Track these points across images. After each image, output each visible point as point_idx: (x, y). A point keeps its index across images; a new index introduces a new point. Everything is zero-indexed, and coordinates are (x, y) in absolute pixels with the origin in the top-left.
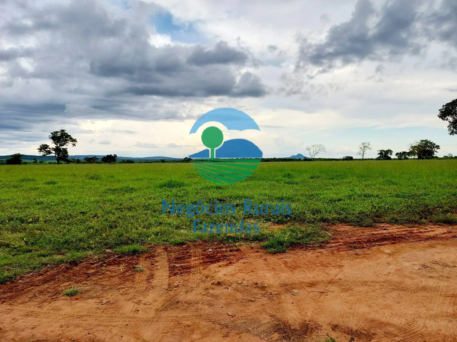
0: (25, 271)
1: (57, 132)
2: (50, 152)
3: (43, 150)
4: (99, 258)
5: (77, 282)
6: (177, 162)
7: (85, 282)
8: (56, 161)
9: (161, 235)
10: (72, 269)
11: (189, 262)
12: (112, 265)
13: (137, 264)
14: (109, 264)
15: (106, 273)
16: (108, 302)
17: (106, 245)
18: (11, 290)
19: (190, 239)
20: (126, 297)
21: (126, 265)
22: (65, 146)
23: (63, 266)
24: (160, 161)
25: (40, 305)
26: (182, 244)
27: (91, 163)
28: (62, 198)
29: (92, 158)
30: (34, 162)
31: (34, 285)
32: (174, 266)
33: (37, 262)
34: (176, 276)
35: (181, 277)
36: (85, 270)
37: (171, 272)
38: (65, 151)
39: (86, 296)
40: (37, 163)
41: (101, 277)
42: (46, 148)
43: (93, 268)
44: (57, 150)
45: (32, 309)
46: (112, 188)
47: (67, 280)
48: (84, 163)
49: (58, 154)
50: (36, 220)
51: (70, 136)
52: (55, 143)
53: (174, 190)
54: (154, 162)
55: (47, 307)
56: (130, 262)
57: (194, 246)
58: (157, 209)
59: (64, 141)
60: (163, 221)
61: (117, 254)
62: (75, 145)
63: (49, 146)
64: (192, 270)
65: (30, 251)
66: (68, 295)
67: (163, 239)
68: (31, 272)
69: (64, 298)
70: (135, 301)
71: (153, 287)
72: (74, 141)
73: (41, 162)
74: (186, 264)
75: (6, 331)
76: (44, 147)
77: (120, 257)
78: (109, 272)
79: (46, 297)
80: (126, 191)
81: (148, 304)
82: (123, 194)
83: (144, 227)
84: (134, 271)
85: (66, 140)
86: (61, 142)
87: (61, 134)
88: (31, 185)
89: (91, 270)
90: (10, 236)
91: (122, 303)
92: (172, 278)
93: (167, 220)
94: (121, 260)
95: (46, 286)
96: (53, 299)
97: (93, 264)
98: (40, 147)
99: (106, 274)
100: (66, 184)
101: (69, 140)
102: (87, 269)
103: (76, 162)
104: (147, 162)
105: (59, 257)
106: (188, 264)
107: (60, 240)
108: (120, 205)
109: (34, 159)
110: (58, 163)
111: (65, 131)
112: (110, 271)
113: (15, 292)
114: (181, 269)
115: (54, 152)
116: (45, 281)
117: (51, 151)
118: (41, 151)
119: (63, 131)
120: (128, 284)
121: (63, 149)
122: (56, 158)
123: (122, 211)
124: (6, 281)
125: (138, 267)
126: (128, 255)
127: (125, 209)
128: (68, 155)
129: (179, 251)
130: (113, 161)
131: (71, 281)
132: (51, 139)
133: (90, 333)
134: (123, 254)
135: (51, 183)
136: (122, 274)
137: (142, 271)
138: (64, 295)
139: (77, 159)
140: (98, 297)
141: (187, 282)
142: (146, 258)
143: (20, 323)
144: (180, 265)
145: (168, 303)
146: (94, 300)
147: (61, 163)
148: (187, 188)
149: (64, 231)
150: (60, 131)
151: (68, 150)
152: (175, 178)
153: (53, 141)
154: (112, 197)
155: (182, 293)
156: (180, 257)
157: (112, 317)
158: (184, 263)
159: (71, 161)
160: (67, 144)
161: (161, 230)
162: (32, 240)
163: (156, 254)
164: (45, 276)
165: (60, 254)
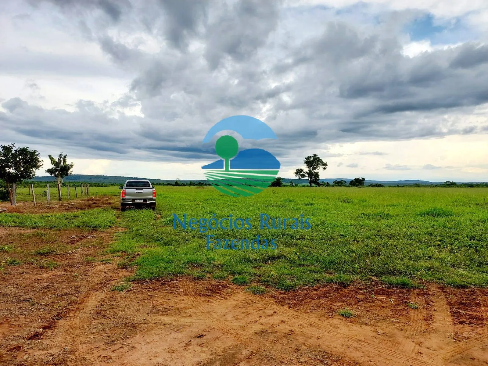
0: (302, 283)
1: (310, 157)
2: (304, 176)
3: (298, 174)
4: (366, 285)
5: (349, 305)
6: (436, 186)
7: (356, 306)
8: (309, 184)
9: (433, 271)
10: (341, 290)
11: (478, 312)
12: (380, 294)
13: (409, 299)
14: (377, 293)
15: (375, 301)
16: (384, 333)
17: (371, 271)
18: (294, 297)
19: (474, 282)
20: (402, 333)
21: (396, 297)
22: (317, 169)
23: (333, 286)
24: (414, 185)
25: (320, 318)
26: (464, 287)
27: (340, 186)
28: (321, 220)
29: (341, 181)
30: (291, 185)
31: (311, 298)
32: (457, 313)
33: (310, 277)
34: (463, 325)
35: (471, 328)
36: (354, 294)
37: (456, 319)
38: (317, 175)
39: (360, 321)
40: (293, 185)
41: (371, 304)
42: (301, 172)
43: (362, 294)
44: (310, 174)
45: (313, 320)
46: (366, 213)
47: (339, 300)
48: (333, 186)
49: (311, 178)
50: (303, 238)
51: (321, 160)
52: (308, 167)
53: (441, 220)
54: (406, 186)
55: (326, 322)
56: (400, 295)
57: (482, 293)
58: (421, 240)
59: (316, 166)
60: (433, 255)
61: (385, 284)
62: (326, 169)
63: (303, 170)
64: (485, 322)
65: (303, 265)
66: (342, 315)
67: (436, 276)
68: (307, 285)
69: (340, 317)
70: (416, 340)
71: (435, 331)
72: (325, 164)
73: (296, 185)
74: (475, 313)
75: (297, 335)
76: (299, 171)
77: (388, 288)
78: (380, 302)
79: (323, 312)
80: (381, 217)
81: (432, 349)
82: (379, 220)
83: (410, 259)
84: (407, 306)
85: (318, 164)
86: (313, 166)
87: (314, 158)
88: (293, 205)
89: (360, 296)
90: (285, 249)
91: (401, 339)
92: (457, 326)
93: (437, 255)
94: (390, 291)
95: (321, 301)
96: (329, 315)
97: (361, 289)
98: (296, 171)
99: (377, 303)
100: (322, 206)
101: (320, 164)
102: (356, 293)
103: (325, 186)
104: (398, 186)
105: (328, 276)
106: (478, 314)
107: (327, 260)
108: (378, 231)
109: (291, 181)
110: (311, 186)
111: (317, 155)
112: (380, 300)
113: (298, 300)
114: (468, 317)
115: (307, 175)
116: (320, 297)
117: (305, 174)
118: (297, 175)
119: (315, 155)
120: (402, 319)
121: (315, 172)
122: (309, 181)
123: (381, 238)
124: (290, 289)
125: (411, 303)
126: (397, 287)
127: (385, 236)
128: (319, 178)
129: (460, 295)
130: (361, 185)
131: (342, 302)
132: (305, 164)
133: (372, 361)
134: (391, 285)
135: (308, 204)
136: (393, 306)
137: (417, 308)
138: (339, 315)
139: (327, 182)
140: (372, 325)
141: (480, 336)
142: (418, 294)
143: (307, 330)
144: (466, 312)
145: (459, 356)
146: (369, 328)
147: (313, 186)
148: (458, 219)
149: (328, 251)
150: (313, 156)
151: (319, 174)
152: (439, 206)
153: (307, 165)
154: (367, 222)
155: (475, 348)
156: (464, 303)
157: (391, 351)
158: (472, 311)
159: (321, 185)
160: (319, 168)
161: (432, 265)
162: (303, 256)
163: (430, 292)
164: (319, 292)
165: (328, 273)
